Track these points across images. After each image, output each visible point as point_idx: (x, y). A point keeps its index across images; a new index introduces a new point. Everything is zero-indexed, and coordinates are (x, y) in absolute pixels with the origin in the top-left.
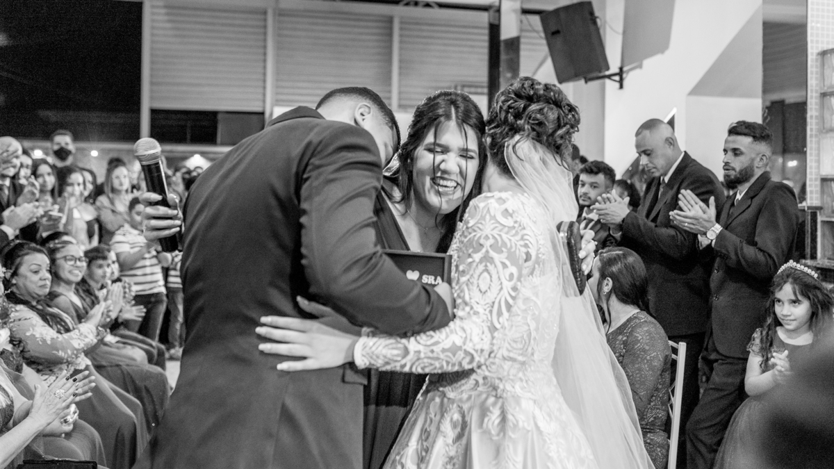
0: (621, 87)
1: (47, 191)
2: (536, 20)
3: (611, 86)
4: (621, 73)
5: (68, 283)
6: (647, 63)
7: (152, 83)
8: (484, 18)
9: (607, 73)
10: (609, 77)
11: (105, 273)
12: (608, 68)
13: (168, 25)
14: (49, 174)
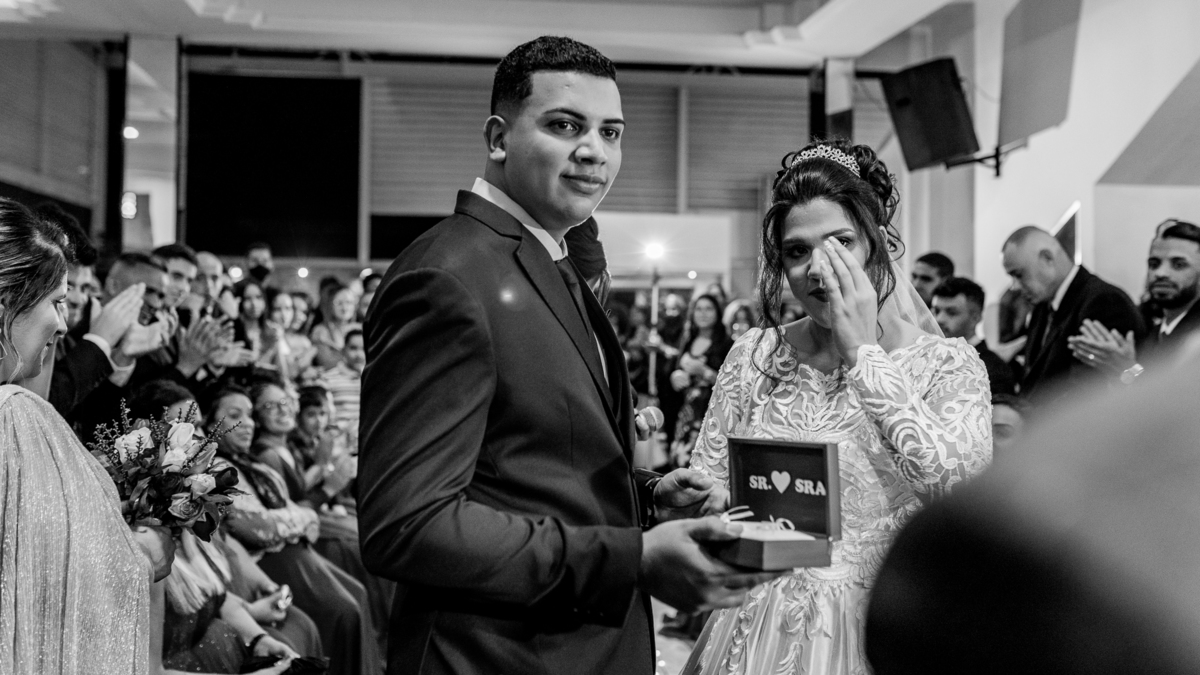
0: (998, 174)
1: (254, 319)
2: (875, 87)
3: (983, 173)
4: (997, 155)
5: (278, 434)
6: (1035, 141)
7: (373, 183)
8: (803, 85)
9: (978, 155)
10: (981, 161)
11: (318, 422)
12: (977, 148)
13: (394, 108)
14: (258, 297)
